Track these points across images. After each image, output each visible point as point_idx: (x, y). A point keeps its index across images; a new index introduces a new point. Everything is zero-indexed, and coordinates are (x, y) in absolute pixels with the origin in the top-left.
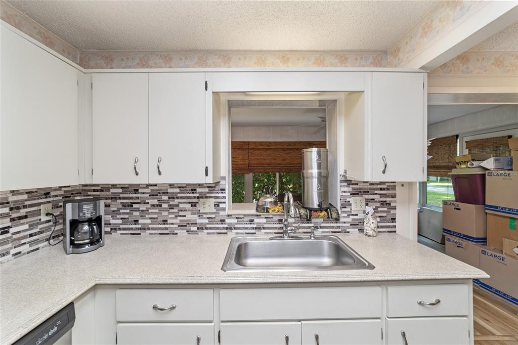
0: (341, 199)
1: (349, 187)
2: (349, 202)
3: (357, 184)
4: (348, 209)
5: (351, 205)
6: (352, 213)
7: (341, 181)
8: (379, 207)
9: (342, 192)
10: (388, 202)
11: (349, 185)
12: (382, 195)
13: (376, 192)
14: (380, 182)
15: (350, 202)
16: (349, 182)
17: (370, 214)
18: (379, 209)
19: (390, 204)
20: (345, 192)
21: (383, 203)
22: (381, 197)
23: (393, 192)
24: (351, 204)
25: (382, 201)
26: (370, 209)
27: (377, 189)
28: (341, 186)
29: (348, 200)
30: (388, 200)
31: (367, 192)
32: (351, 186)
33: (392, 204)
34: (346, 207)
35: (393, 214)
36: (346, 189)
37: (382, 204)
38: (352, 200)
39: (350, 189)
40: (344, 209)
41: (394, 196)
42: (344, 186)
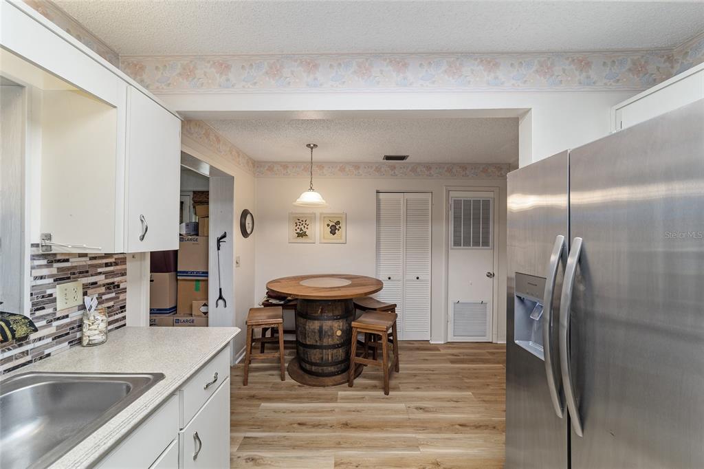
0: (32, 294)
1: (52, 266)
2: (51, 295)
3: (67, 260)
4: (49, 311)
5: (55, 300)
6: (58, 316)
7: (34, 257)
8: (104, 294)
9: (36, 278)
10: (116, 284)
11: (50, 264)
12: (107, 274)
13: (100, 270)
14: (105, 254)
15: (54, 296)
16: (51, 258)
17: (94, 308)
18: (104, 297)
19: (118, 286)
20: (41, 278)
21: (111, 287)
22: (106, 278)
23: (123, 267)
24: (55, 298)
25: (108, 284)
26: (91, 301)
27: (100, 266)
28: (33, 268)
29: (49, 292)
30: (116, 280)
31: (84, 272)
32: (56, 265)
33: (122, 286)
34: (44, 308)
35: (122, 300)
36: (45, 272)
37: (109, 288)
38: (58, 291)
39: (54, 271)
40: (38, 313)
41: (124, 274)
42: (40, 267)
